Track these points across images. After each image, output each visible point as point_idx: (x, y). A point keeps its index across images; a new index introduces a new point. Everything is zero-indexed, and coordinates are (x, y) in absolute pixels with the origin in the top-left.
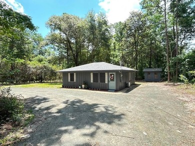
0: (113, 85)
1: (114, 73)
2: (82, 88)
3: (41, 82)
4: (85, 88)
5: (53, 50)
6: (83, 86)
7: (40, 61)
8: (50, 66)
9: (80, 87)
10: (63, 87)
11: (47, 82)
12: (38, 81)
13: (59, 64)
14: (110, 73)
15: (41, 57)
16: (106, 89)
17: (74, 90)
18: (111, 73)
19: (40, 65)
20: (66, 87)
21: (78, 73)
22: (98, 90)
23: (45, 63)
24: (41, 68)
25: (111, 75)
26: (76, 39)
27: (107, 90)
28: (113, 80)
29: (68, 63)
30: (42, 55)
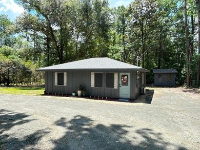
0: (125, 91)
1: (129, 74)
2: (77, 96)
3: (8, 86)
4: (82, 96)
5: (25, 40)
6: (79, 92)
7: (7, 54)
8: (22, 62)
9: (74, 94)
10: (46, 94)
11: (17, 86)
12: (3, 84)
13: (34, 60)
14: (121, 74)
15: (8, 48)
16: (114, 97)
17: (65, 98)
18: (123, 74)
19: (7, 60)
20: (51, 94)
21: (70, 72)
22: (105, 99)
23: (13, 58)
24: (8, 65)
25: (123, 76)
26: (61, 25)
27: (116, 98)
28: (126, 84)
29: (48, 58)
30: (10, 46)
